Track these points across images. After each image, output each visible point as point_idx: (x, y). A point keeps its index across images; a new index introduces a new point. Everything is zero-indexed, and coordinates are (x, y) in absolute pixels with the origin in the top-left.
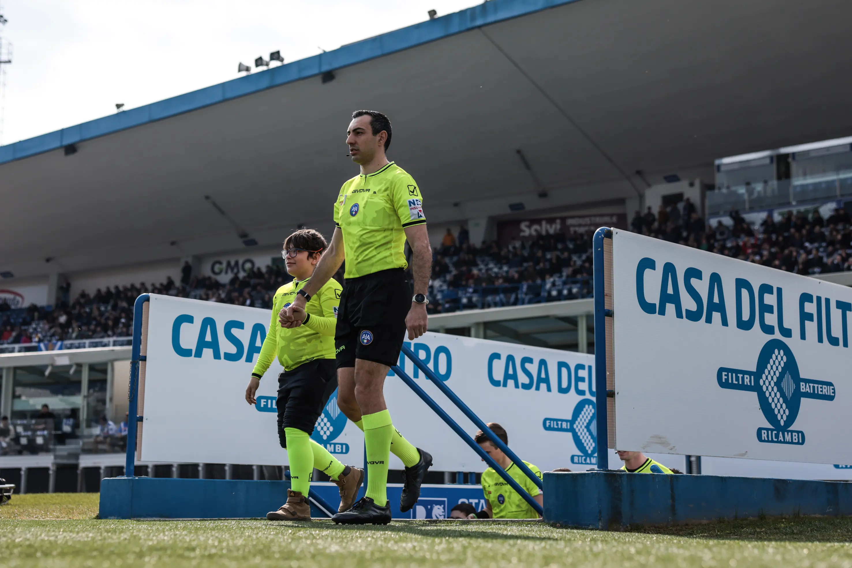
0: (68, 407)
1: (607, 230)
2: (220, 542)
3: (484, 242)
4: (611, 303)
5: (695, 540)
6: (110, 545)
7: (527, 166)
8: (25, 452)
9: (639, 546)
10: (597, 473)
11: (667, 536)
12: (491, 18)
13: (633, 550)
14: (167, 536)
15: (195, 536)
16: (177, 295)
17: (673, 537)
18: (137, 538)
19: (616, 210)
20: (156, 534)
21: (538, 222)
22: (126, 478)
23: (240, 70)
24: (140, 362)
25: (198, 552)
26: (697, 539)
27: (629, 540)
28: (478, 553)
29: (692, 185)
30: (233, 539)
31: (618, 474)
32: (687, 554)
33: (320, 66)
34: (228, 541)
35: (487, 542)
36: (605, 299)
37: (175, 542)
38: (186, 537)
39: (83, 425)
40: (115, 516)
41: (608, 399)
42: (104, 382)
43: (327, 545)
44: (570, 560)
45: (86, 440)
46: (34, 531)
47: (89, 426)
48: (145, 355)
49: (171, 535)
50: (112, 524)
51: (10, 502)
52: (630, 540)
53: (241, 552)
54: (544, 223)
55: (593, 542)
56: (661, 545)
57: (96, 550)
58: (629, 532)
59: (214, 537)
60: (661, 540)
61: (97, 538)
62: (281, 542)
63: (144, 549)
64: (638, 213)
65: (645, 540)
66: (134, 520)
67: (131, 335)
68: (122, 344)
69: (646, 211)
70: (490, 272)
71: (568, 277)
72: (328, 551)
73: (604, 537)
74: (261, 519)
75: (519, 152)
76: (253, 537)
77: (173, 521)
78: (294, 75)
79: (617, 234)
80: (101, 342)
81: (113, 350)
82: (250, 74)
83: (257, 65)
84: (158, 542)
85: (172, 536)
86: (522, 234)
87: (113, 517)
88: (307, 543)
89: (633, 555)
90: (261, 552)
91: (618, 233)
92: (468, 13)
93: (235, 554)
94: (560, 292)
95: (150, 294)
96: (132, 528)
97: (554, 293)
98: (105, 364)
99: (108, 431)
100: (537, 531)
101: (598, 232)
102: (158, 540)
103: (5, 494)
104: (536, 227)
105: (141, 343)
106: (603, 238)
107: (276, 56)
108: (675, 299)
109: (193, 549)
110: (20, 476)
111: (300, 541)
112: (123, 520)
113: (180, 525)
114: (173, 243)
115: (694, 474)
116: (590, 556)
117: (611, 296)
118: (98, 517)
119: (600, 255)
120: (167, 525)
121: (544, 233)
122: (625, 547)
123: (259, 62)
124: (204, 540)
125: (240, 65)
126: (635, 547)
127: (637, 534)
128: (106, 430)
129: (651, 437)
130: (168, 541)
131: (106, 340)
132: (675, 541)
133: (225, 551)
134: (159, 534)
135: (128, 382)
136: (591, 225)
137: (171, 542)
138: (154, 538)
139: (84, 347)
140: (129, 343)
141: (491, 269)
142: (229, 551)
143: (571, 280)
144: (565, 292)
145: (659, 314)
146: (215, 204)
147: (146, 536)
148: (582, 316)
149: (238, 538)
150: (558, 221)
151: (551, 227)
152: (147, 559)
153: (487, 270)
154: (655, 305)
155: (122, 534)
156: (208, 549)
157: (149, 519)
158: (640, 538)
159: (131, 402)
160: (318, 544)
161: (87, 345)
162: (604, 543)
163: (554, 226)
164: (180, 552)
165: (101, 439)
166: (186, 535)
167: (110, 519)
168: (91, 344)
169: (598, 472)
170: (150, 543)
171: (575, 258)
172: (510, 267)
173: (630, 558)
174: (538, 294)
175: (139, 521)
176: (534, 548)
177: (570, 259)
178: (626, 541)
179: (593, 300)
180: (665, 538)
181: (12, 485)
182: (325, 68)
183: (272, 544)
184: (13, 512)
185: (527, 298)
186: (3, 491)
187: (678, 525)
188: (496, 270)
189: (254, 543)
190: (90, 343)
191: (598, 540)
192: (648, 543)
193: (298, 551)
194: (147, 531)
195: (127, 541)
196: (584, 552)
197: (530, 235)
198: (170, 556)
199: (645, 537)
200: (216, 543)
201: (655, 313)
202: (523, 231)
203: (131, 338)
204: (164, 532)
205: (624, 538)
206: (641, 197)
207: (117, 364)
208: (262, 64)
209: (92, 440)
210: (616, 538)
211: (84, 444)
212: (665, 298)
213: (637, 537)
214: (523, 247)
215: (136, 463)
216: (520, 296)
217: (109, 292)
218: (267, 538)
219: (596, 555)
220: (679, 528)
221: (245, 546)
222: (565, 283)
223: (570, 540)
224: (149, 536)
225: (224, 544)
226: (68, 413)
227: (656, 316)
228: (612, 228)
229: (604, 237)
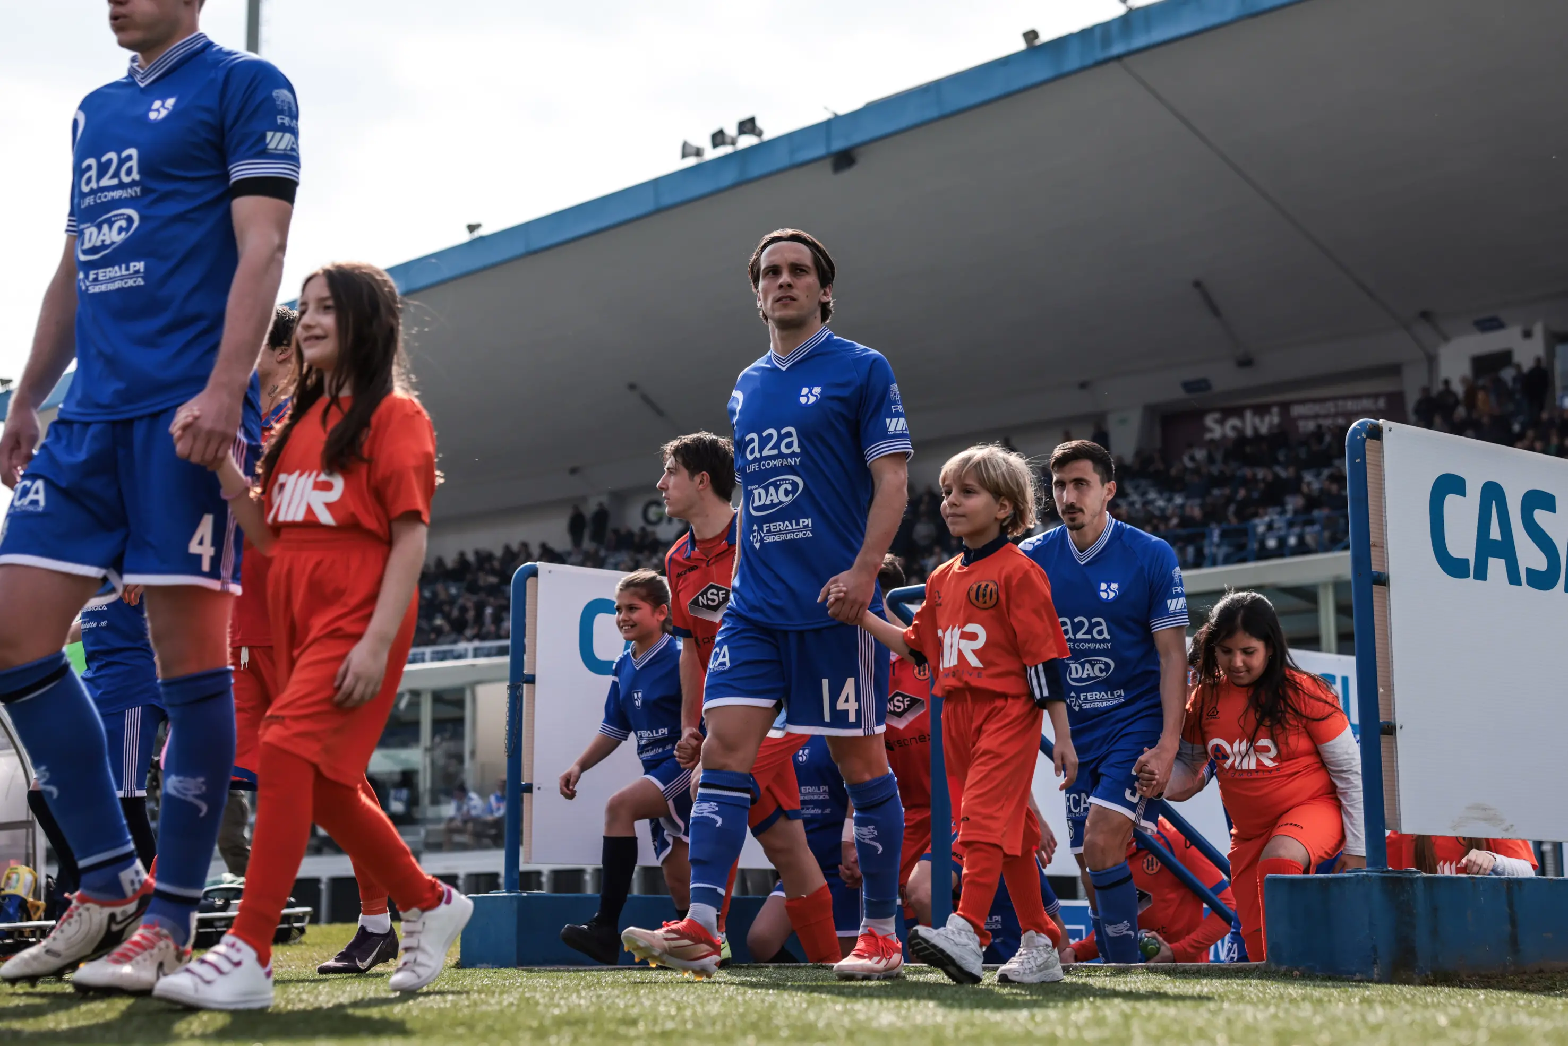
0: (397, 768)
1: (1372, 424)
2: (679, 1009)
3: (1138, 454)
4: (1384, 560)
5: (1559, 1001)
6: (485, 1015)
7: (1215, 310)
8: (326, 850)
9: (1457, 1012)
10: (1367, 876)
11: (1504, 992)
12: (1140, 41)
13: (1443, 1020)
14: (585, 998)
15: (634, 999)
16: (582, 564)
17: (1517, 994)
18: (531, 1002)
19: (1385, 385)
20: (565, 995)
21: (1238, 412)
22: (506, 894)
23: (684, 155)
24: (525, 686)
25: (641, 1026)
26: (1564, 998)
27: (1433, 1001)
28: (1153, 1028)
29: (1527, 334)
30: (702, 1005)
31: (1406, 879)
32: (1548, 1025)
33: (828, 140)
34: (694, 1006)
35: (1167, 1005)
36: (1372, 553)
37: (601, 1008)
38: (617, 1001)
39: (426, 799)
40: (488, 963)
41: (1384, 739)
42: (459, 722)
43: (872, 1013)
44: (1325, 1037)
45: (431, 827)
46: (350, 992)
47: (435, 802)
48: (532, 673)
49: (591, 997)
50: (482, 977)
51: (303, 938)
52: (1435, 1000)
53: (718, 1027)
54: (1248, 415)
55: (1365, 1005)
56: (1495, 1008)
57: (462, 1024)
58: (1431, 985)
59: (668, 1001)
60: (1494, 1001)
61: (461, 1003)
62: (788, 1009)
63: (547, 1022)
64: (1426, 390)
65: (1464, 1001)
66: (523, 970)
67: (507, 637)
68: (488, 654)
69: (1440, 387)
70: (1150, 508)
71: (1296, 512)
72: (875, 1024)
73: (1385, 994)
74: (748, 966)
75: (1197, 284)
76: (737, 1000)
77: (592, 970)
78: (781, 159)
79: (1390, 430)
80: (452, 651)
81: (473, 666)
82: (703, 162)
83: (715, 145)
84: (570, 1010)
85: (594, 999)
86: (1208, 436)
87: (485, 965)
88: (835, 1009)
89: (1444, 1028)
90: (754, 1027)
91: (1393, 430)
92: (1098, 33)
93: (709, 1030)
94: (1282, 541)
95: (538, 563)
96: (521, 984)
97: (1272, 543)
98: (461, 690)
99: (469, 811)
100: (1257, 985)
101: (1355, 429)
102: (569, 1006)
103: (296, 925)
104: (1234, 422)
105: (524, 652)
106: (1364, 440)
107: (748, 126)
108: (1506, 549)
109: (634, 1022)
110: (318, 892)
111: (824, 1006)
112: (503, 970)
113: (605, 978)
114: (574, 471)
115: (1551, 876)
116: (1364, 1032)
117: (1382, 547)
118: (460, 965)
119: (1360, 472)
120: (582, 978)
121: (1249, 432)
122: (1428, 1014)
123: (719, 138)
124: (651, 1006)
125: (685, 145)
126: (1446, 1013)
127: (1446, 989)
128: (465, 808)
129: (1469, 808)
130: (588, 1007)
131: (462, 646)
132: (1521, 1002)
133: (689, 1026)
134: (571, 995)
135: (505, 723)
136: (1336, 415)
137: (592, 1009)
138: (562, 1002)
139: (423, 660)
140: (502, 651)
141: (1152, 502)
142: (698, 1025)
143: (1303, 517)
144: (1292, 541)
145: (1475, 577)
146: (646, 399)
147: (547, 999)
148: (1325, 585)
149: (711, 1002)
150: (1275, 410)
151: (1262, 420)
152: (553, 1040)
153: (1146, 503)
154: (1467, 561)
155: (505, 996)
156: (660, 1021)
157: (548, 968)
158: (1454, 997)
159: (511, 757)
160: (856, 1012)
161: (428, 657)
162: (1388, 1007)
163: (1267, 419)
164: (612, 1027)
165: (458, 823)
166: (618, 996)
167: (481, 968)
168: (435, 656)
169: (1369, 874)
170: (556, 1012)
171: (1308, 477)
172: (1188, 497)
173: (1440, 1034)
174: (1241, 547)
175: (531, 971)
176: (1255, 1018)
177: (1299, 479)
178: (1427, 1003)
179: (1348, 554)
180: (1502, 997)
181: (308, 909)
182: (838, 145)
183: (774, 1012)
184: (311, 958)
185: (1222, 552)
186: (292, 920)
187: (1525, 973)
188: (1161, 503)
189: (741, 1010)
190: (434, 653)
191: (1374, 1001)
192: (1470, 1005)
193: (821, 1024)
194: (548, 990)
195: (514, 1009)
196: (1350, 1023)
197: (1224, 437)
198: (593, 1035)
199: (1462, 995)
200: (673, 1011)
201: (1468, 576)
202: (1210, 430)
203: (508, 642)
204: (578, 992)
205: (1422, 996)
206: (1432, 360)
207: (481, 690)
208: (723, 143)
209: (442, 826)
210: (1409, 996)
211: (428, 833)
212: (1485, 548)
213: (1446, 994)
214: (1211, 459)
215: (523, 867)
216: (1207, 551)
217: (462, 559)
218: (763, 1001)
219: (1375, 1029)
220: (1526, 977)
221: (725, 1016)
222: (1290, 524)
223: (1320, 1001)
224: (552, 999)
225: (688, 1013)
226: (397, 778)
227: (1470, 582)
228: (1381, 421)
229: (1368, 437)
